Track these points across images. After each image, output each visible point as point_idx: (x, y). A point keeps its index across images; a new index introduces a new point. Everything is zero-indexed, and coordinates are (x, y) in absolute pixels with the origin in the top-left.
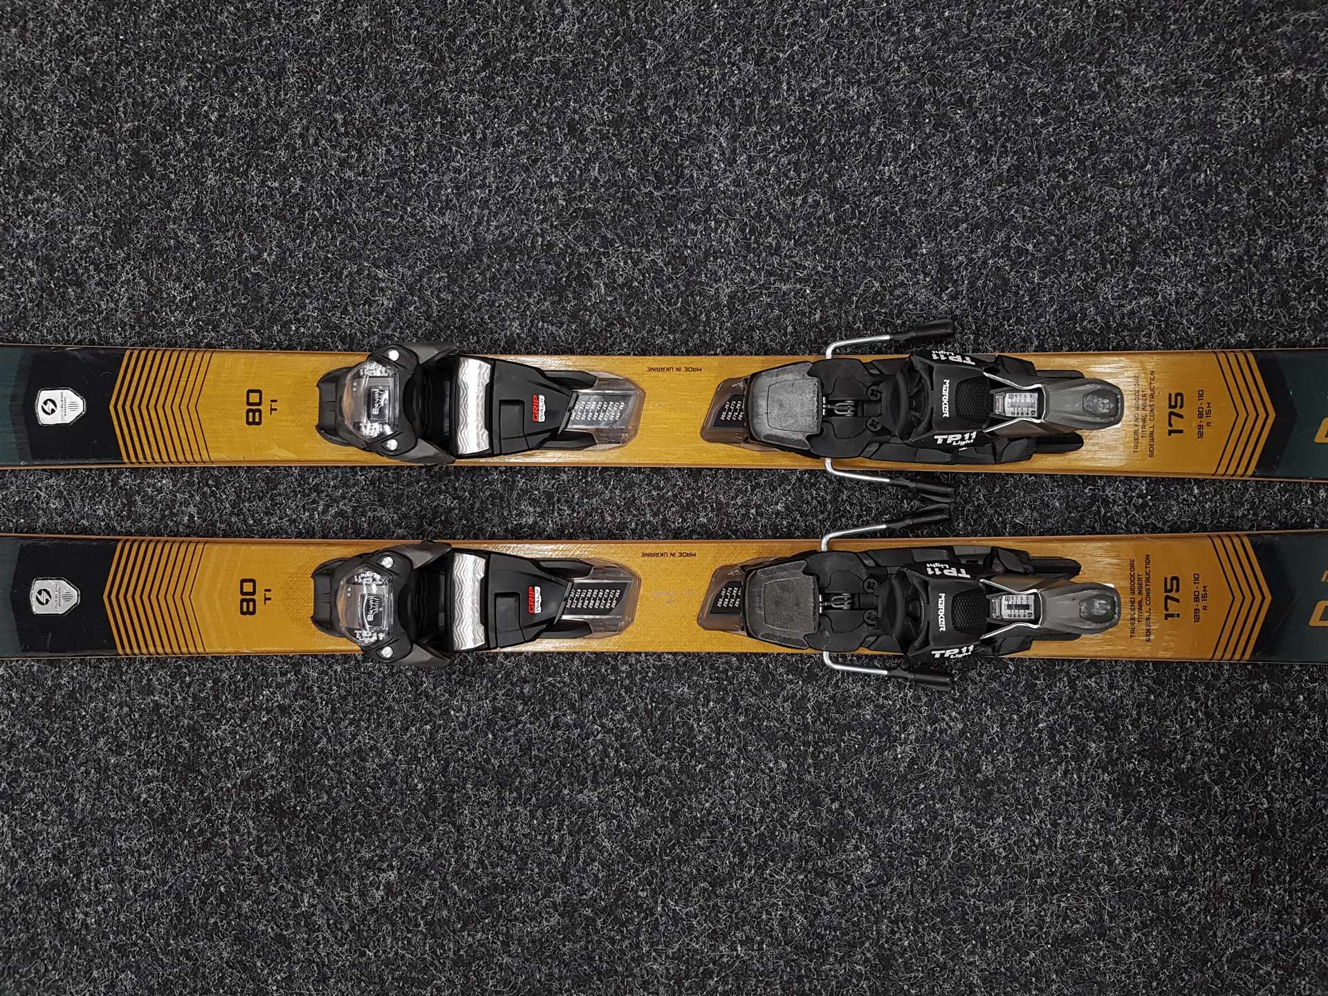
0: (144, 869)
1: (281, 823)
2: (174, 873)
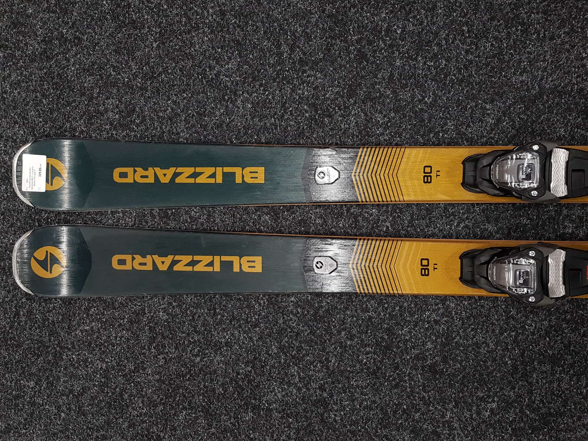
0: (365, 396)
1: (435, 377)
2: (380, 398)
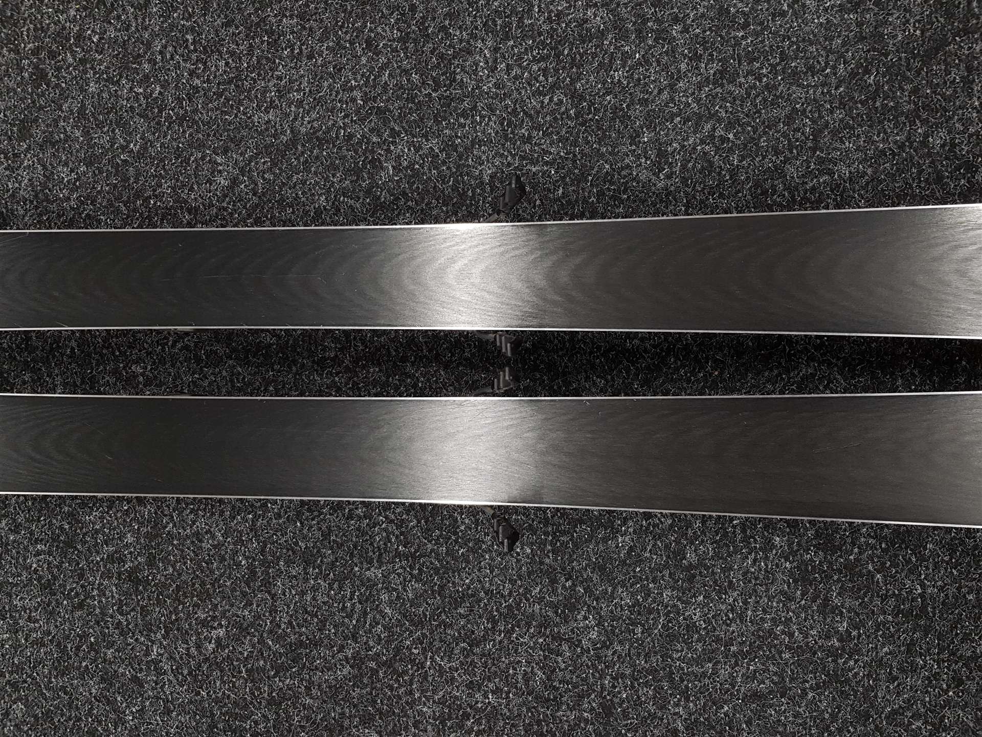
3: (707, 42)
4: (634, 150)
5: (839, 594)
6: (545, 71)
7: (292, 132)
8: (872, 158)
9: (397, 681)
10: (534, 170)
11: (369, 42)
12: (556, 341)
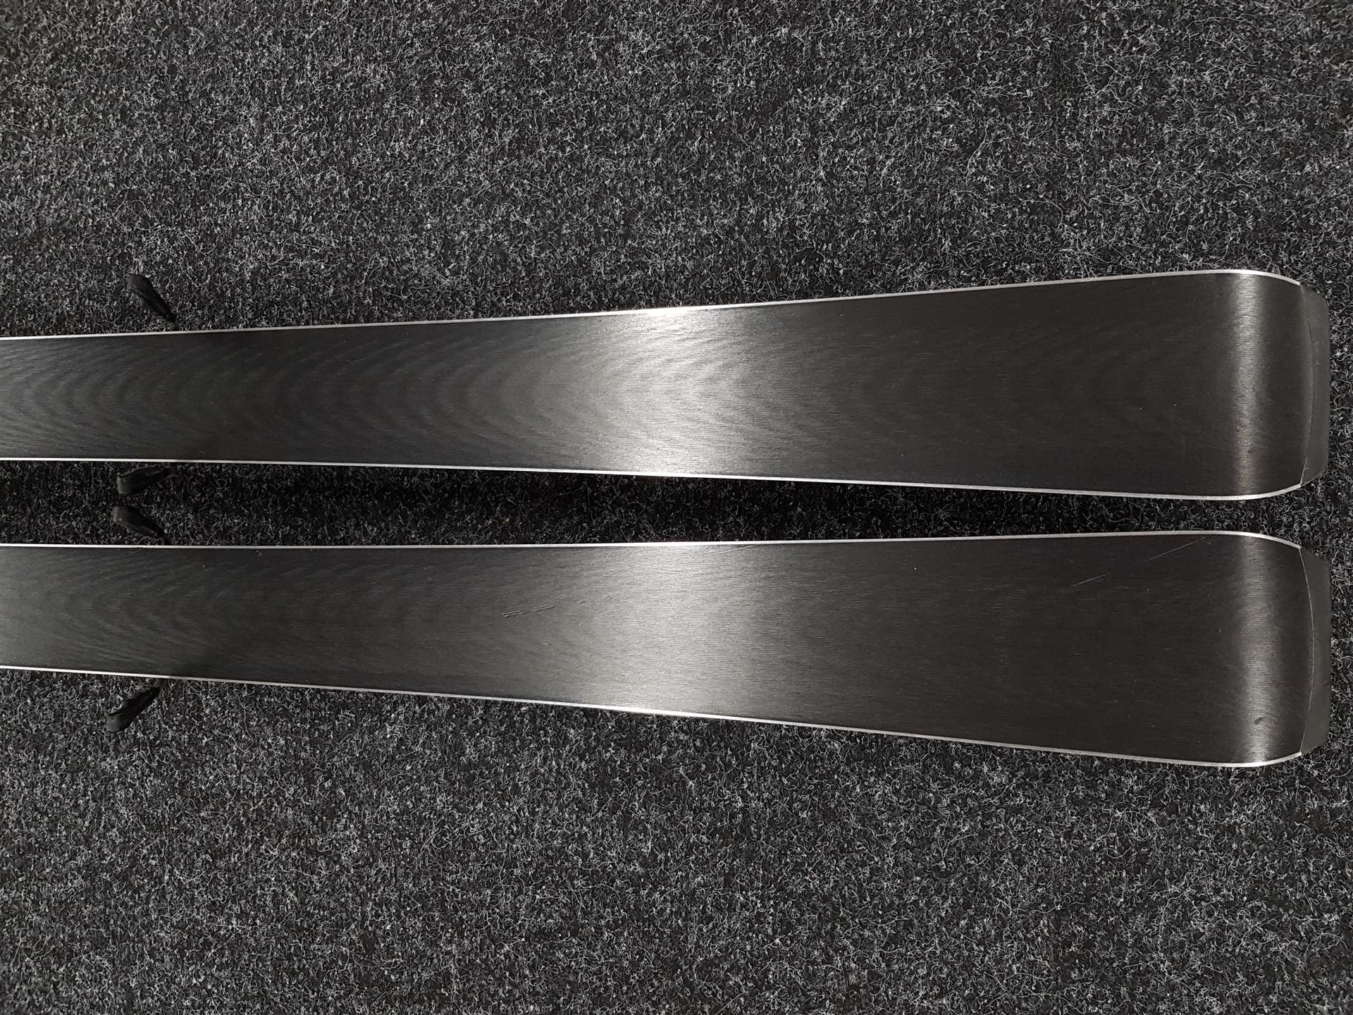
3: (502, 103)
4: (417, 240)
5: (644, 805)
6: (317, 142)
7: (37, 223)
8: (692, 248)
9: (132, 898)
10: (301, 264)
11: (123, 112)
12: (322, 479)
